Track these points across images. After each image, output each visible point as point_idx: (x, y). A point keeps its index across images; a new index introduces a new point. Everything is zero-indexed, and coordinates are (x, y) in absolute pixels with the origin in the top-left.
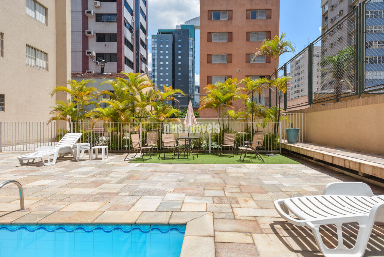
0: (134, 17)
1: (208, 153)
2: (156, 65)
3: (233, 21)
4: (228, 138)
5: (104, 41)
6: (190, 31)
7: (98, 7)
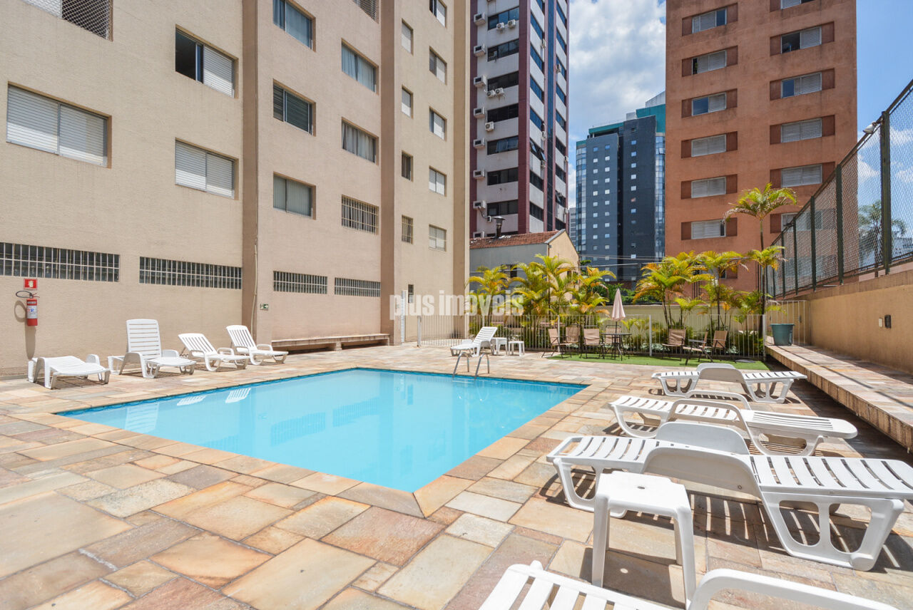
0: (545, 132)
1: (647, 355)
2: (584, 200)
3: (739, 109)
4: (676, 336)
5: (500, 183)
6: (657, 119)
7: (492, 131)
